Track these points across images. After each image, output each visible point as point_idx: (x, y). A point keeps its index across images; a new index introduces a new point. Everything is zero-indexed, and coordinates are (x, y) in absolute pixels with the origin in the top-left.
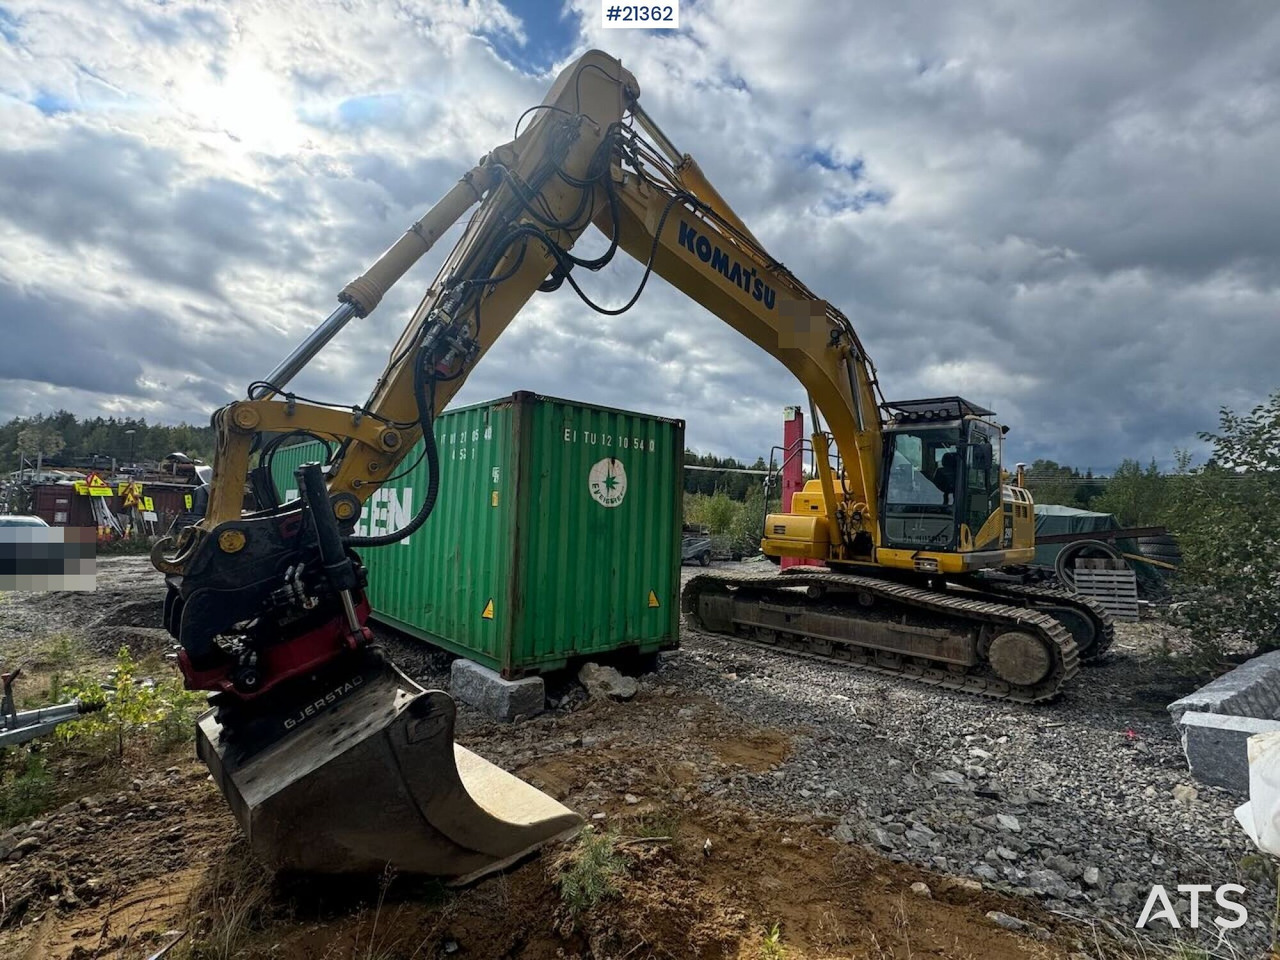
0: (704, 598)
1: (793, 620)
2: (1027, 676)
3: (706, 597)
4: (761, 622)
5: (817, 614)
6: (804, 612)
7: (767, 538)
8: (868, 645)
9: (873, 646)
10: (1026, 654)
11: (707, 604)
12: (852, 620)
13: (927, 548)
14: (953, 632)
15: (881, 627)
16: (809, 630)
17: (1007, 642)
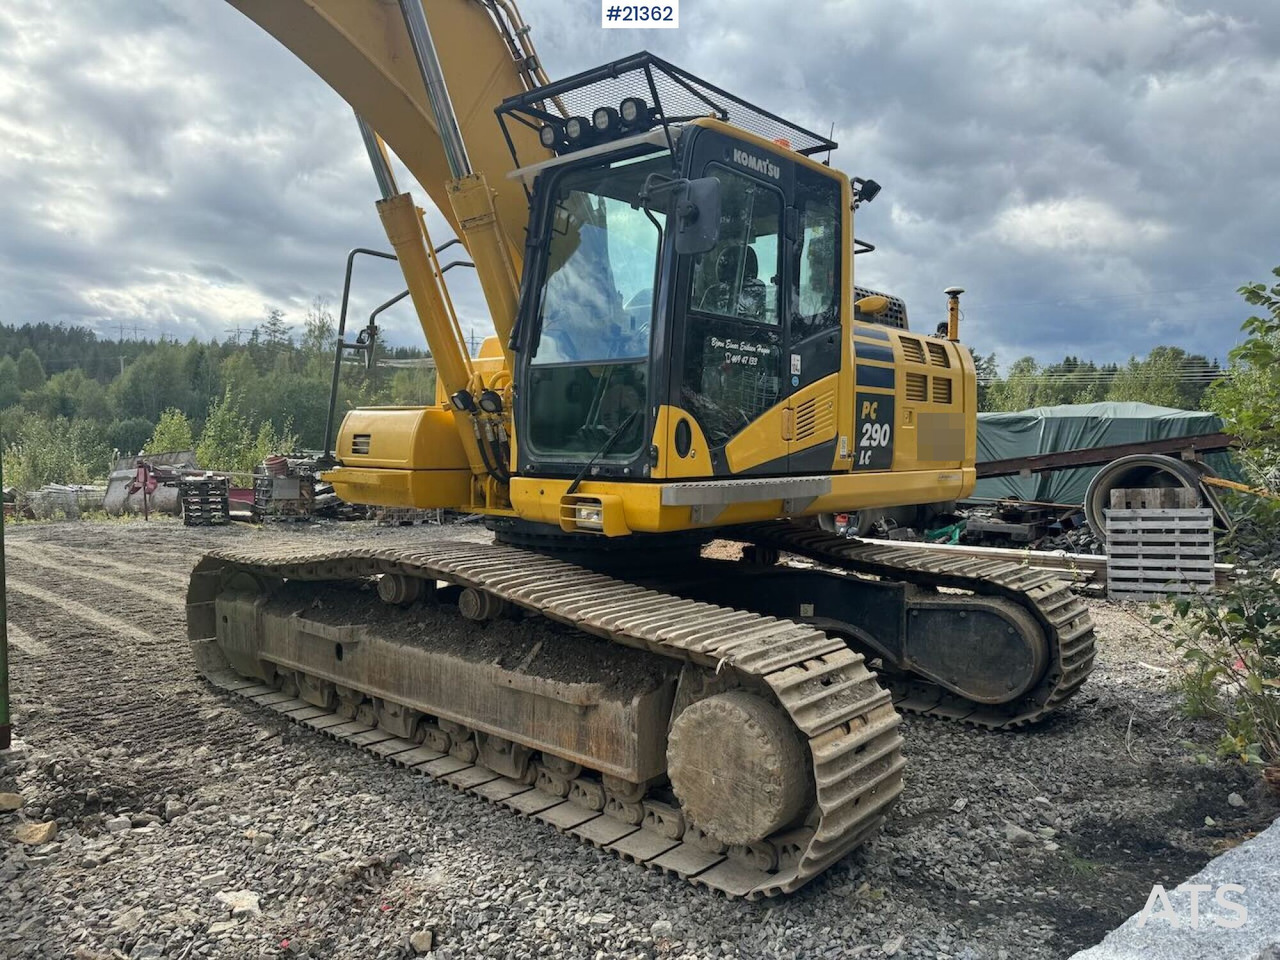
0: (223, 605)
1: (347, 656)
2: (740, 821)
3: (225, 603)
4: (300, 659)
5: (381, 642)
6: (364, 638)
7: (341, 464)
8: (460, 718)
9: (469, 721)
10: (737, 759)
11: (225, 619)
12: (436, 656)
13: (594, 471)
14: (612, 689)
15: (485, 672)
16: (371, 682)
17: (700, 724)
